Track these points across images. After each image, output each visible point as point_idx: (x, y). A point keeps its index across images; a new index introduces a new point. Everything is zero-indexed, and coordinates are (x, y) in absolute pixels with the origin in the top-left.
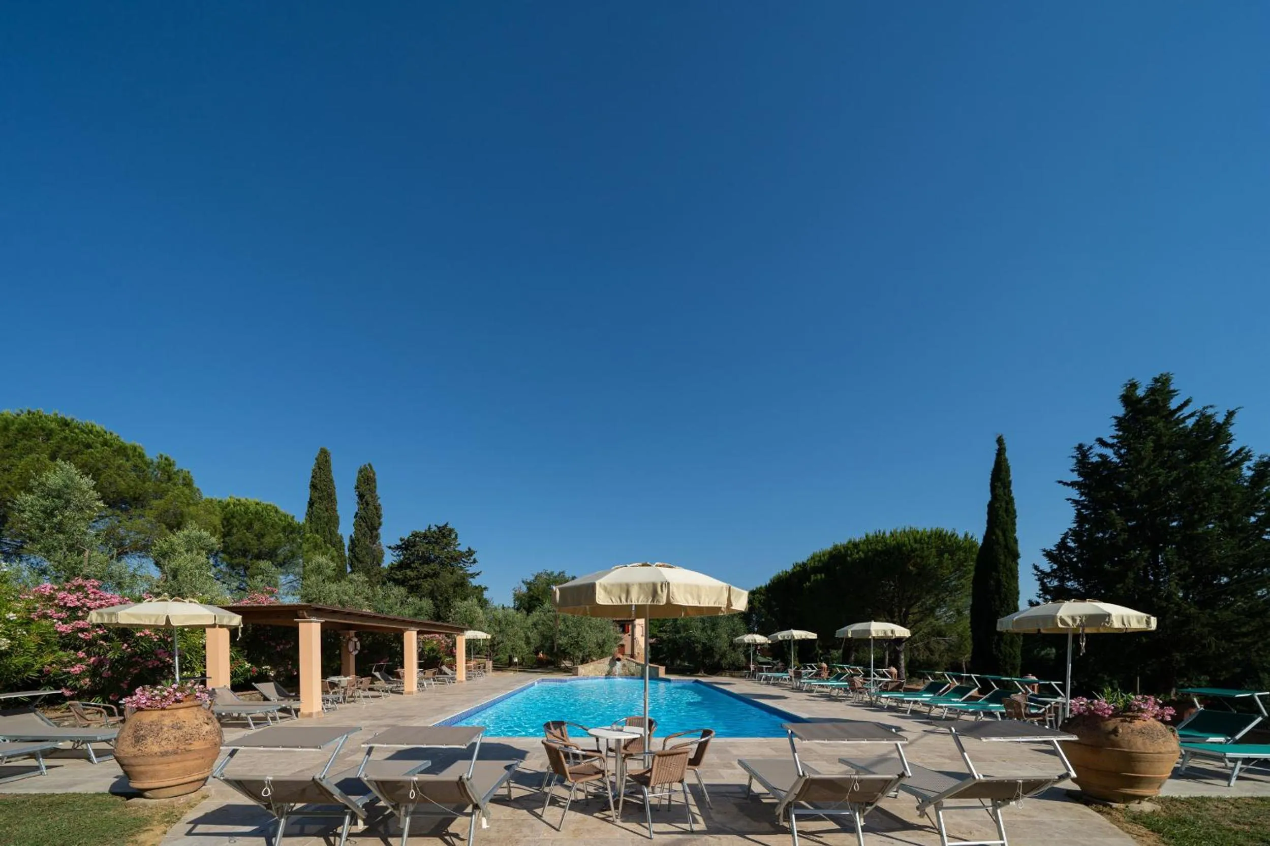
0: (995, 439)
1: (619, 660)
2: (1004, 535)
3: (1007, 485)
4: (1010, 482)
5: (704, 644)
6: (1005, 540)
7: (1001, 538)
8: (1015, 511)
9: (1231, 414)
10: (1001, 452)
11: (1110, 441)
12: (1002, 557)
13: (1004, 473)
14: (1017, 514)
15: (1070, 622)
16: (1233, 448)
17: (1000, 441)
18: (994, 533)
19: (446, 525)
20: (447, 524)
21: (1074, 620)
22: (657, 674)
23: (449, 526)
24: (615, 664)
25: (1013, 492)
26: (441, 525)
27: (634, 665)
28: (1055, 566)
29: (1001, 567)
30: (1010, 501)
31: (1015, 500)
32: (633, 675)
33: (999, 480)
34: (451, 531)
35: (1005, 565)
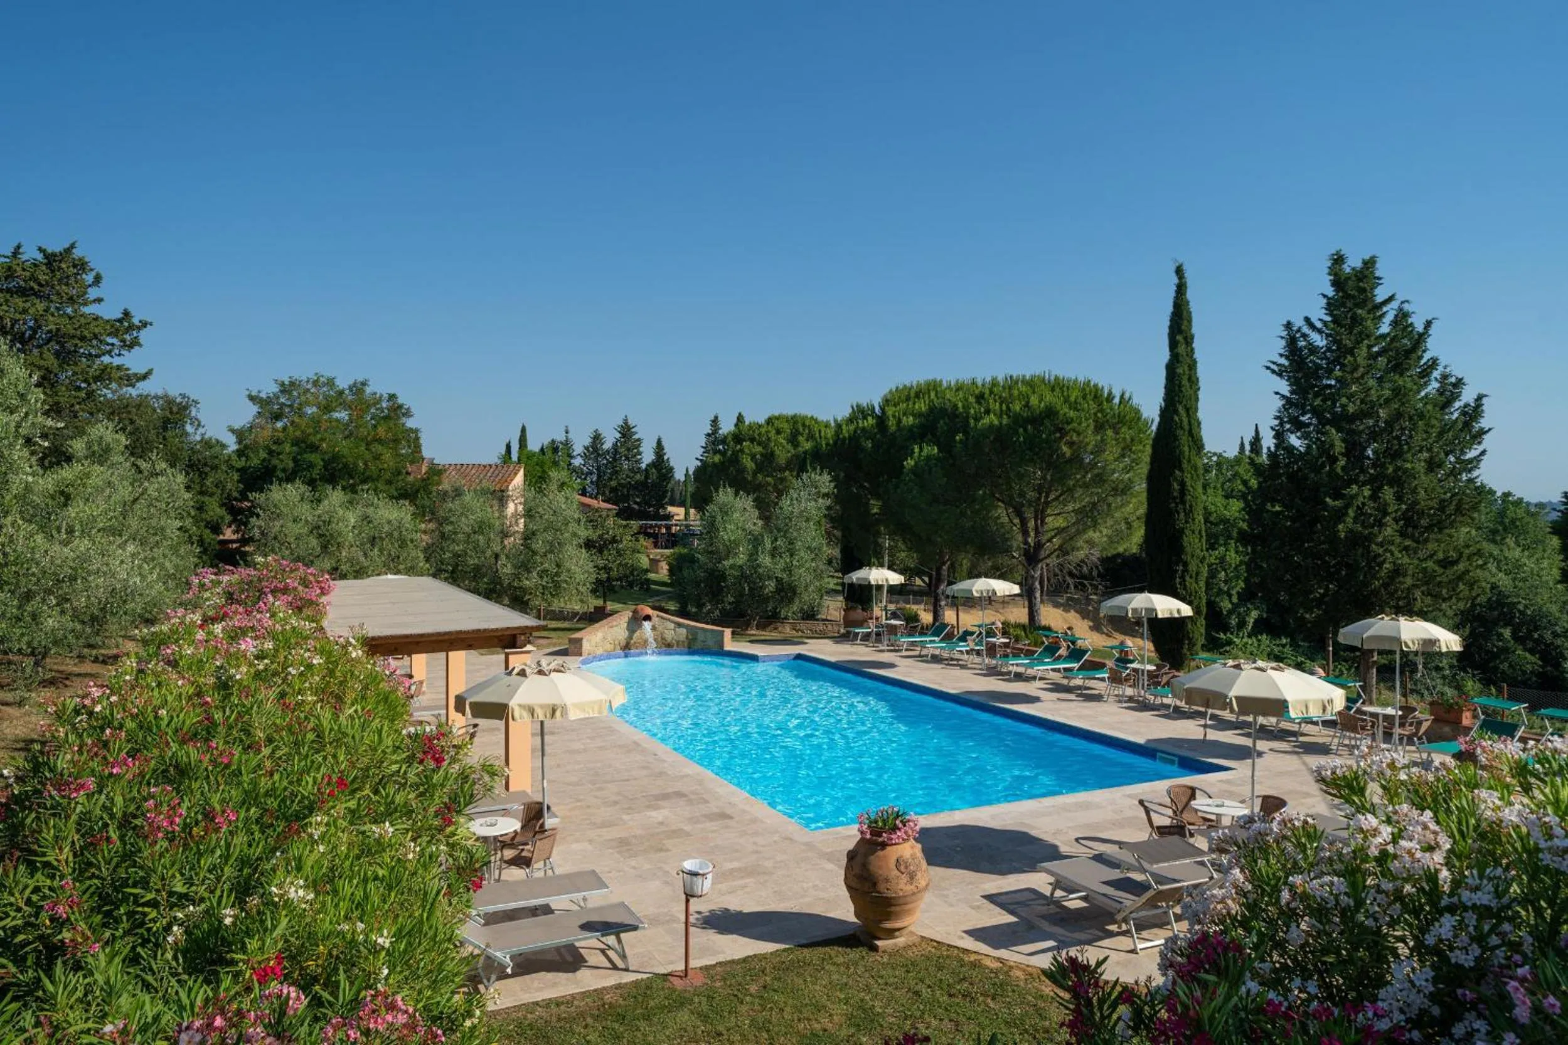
0: (1174, 268)
1: (648, 618)
2: (1188, 415)
3: (1189, 340)
4: (1192, 337)
5: (779, 581)
6: (1190, 422)
7: (1185, 420)
8: (1197, 379)
9: (1428, 324)
10: (1181, 289)
11: (1319, 325)
12: (1186, 449)
13: (1185, 323)
14: (1201, 384)
15: (1411, 645)
16: (1427, 356)
17: (1179, 271)
18: (1176, 412)
19: (69, 250)
20: (72, 246)
21: (1413, 643)
22: (721, 644)
23: (77, 253)
24: (640, 626)
25: (1196, 351)
26: (56, 246)
27: (672, 626)
28: (1261, 480)
29: (1185, 465)
30: (1193, 366)
31: (1198, 365)
32: (669, 645)
33: (1180, 332)
34: (81, 266)
35: (1189, 461)
